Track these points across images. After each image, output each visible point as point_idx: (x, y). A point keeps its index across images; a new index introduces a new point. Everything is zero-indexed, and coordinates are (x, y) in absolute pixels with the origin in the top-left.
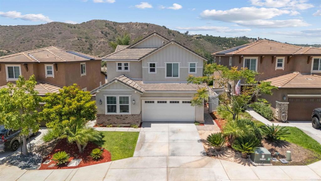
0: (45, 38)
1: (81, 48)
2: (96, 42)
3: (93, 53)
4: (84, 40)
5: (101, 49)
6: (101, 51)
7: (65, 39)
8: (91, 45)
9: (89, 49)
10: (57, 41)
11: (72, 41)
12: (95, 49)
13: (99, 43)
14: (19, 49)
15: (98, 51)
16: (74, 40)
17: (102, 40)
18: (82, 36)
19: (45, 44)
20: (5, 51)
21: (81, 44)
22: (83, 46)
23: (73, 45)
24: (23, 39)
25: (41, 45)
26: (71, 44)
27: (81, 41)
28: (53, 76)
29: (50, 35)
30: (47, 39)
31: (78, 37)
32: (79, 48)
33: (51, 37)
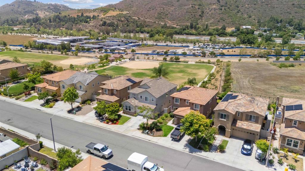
0: (166, 6)
1: (194, 15)
2: (208, 8)
3: (203, 20)
4: (197, 7)
5: (211, 16)
6: (210, 18)
7: (181, 7)
8: (203, 12)
9: (200, 16)
10: (175, 8)
11: (186, 8)
12: (206, 15)
13: (210, 10)
14: (146, 16)
15: (208, 18)
16: (188, 8)
17: (214, 7)
18: (196, 3)
19: (165, 11)
20: (137, 18)
21: (194, 11)
22: (196, 13)
23: (187, 12)
24: (149, 7)
25: (162, 13)
26: (185, 11)
27: (194, 8)
28: (116, 93)
29: (170, 3)
30: (166, 7)
31: (193, 4)
32: (192, 15)
33: (170, 5)
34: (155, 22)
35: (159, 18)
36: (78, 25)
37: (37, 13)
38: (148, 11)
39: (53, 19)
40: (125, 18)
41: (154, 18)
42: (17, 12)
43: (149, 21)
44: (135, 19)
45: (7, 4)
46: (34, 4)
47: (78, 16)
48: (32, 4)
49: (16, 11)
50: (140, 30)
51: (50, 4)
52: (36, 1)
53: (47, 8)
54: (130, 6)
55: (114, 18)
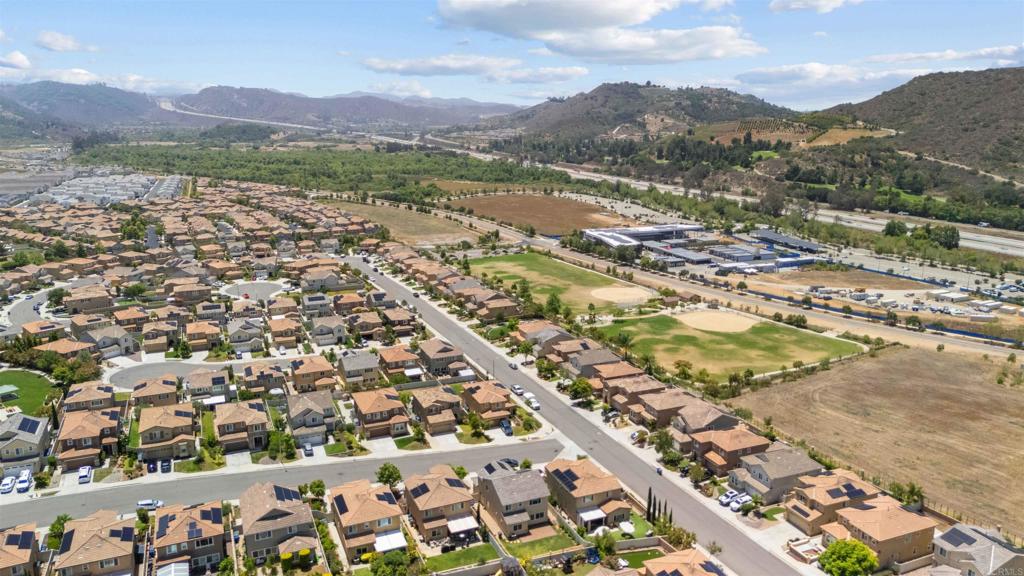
20: (912, 155)
24: (974, 118)
34: (974, 173)
35: (994, 159)
36: (721, 171)
37: (644, 119)
38: (966, 130)
39: (669, 149)
40: (869, 155)
41: (978, 158)
42: (598, 117)
43: (953, 167)
44: (905, 158)
45: (582, 94)
46: (643, 92)
47: (735, 141)
48: (638, 94)
49: (595, 116)
50: (890, 203)
51: (687, 89)
52: (652, 84)
53: (672, 104)
54: (910, 109)
55: (828, 157)
